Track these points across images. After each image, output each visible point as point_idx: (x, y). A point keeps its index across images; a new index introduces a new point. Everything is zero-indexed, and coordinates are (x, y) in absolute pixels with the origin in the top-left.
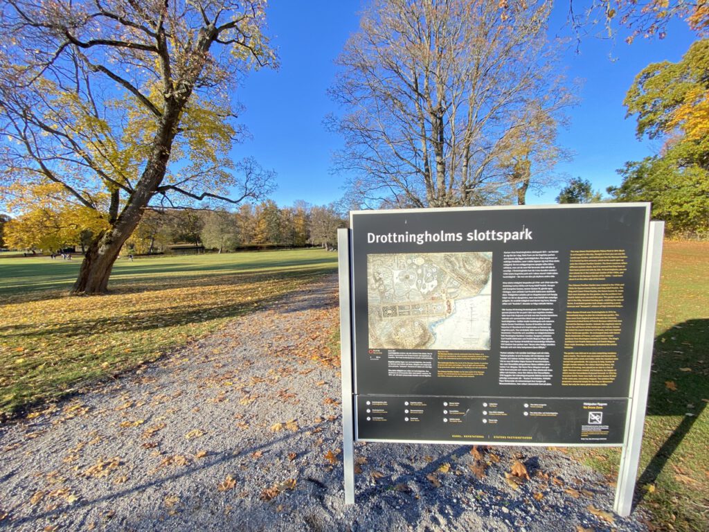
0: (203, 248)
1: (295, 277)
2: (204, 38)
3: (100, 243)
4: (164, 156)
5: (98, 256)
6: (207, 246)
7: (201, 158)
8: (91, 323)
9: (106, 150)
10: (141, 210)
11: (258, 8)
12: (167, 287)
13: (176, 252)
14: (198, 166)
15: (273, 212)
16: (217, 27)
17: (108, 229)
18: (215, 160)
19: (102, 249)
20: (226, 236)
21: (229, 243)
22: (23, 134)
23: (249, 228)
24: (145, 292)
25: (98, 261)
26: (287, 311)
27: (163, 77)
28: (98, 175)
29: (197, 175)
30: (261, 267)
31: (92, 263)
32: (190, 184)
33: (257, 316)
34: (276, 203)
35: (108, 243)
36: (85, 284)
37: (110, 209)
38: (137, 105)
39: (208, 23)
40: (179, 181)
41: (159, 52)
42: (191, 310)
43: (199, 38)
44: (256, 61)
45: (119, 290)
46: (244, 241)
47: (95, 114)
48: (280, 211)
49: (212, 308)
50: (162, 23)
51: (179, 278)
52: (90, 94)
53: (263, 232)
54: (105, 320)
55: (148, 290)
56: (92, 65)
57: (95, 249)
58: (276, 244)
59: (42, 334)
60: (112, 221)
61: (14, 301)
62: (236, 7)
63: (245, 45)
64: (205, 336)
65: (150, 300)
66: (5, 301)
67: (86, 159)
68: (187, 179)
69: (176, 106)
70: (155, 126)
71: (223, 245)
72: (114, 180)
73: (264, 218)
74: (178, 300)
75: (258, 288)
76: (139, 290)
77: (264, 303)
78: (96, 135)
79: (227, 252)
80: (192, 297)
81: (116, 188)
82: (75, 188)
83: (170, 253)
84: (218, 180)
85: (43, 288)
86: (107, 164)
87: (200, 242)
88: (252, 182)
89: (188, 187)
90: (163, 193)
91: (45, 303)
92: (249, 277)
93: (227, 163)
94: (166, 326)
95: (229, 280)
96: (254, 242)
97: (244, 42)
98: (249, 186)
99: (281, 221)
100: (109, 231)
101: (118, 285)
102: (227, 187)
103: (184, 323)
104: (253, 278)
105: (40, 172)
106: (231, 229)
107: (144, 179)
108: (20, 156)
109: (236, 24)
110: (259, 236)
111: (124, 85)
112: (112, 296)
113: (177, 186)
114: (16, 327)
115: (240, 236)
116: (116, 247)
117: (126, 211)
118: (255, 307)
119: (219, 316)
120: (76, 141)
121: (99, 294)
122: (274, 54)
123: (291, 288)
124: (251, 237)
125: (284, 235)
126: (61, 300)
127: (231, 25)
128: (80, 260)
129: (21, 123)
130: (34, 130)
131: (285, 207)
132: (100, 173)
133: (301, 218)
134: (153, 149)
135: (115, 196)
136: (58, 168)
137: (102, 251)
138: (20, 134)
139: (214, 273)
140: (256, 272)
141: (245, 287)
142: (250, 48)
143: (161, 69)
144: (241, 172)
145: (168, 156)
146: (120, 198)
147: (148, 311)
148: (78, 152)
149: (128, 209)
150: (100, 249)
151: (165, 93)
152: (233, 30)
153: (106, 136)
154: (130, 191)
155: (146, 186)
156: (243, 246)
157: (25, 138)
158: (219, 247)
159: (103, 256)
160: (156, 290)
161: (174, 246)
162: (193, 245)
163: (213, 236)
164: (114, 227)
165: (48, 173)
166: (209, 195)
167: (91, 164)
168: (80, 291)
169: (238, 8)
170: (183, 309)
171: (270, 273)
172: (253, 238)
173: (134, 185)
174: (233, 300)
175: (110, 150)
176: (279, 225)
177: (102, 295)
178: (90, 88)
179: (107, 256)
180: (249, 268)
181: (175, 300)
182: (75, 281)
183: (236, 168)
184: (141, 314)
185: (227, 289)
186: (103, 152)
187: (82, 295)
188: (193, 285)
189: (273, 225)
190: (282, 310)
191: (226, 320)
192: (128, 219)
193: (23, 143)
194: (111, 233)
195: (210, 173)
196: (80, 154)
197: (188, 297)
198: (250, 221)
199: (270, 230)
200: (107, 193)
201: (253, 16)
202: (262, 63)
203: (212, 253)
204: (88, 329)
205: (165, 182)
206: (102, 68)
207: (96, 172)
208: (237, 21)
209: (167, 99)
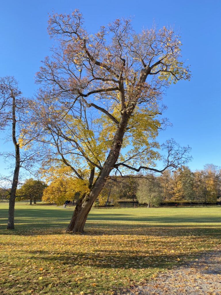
0: (137, 202)
1: (211, 235)
2: (143, 75)
3: (83, 200)
4: (119, 145)
5: (81, 209)
6: (140, 202)
7: (139, 144)
8: (75, 256)
9: (91, 146)
10: (105, 179)
11: (175, 48)
12: (115, 233)
13: (121, 205)
14: (137, 149)
15: (187, 175)
16: (150, 66)
17: (88, 191)
18: (147, 144)
19: (84, 204)
20: (153, 194)
21: (154, 200)
22: (56, 142)
23: (169, 188)
24: (104, 236)
25: (81, 212)
26: (208, 273)
27: (121, 102)
28: (86, 160)
29: (136, 155)
30: (179, 222)
31: (78, 213)
32: (132, 161)
33: (182, 272)
34: (190, 168)
35: (87, 200)
36: (73, 226)
37: (90, 179)
38: (107, 119)
39: (145, 66)
40: (126, 160)
41: (119, 90)
42: (131, 255)
43: (141, 75)
44: (174, 78)
45: (90, 232)
46: (165, 198)
47: (87, 127)
48: (192, 174)
49: (146, 257)
50: (121, 75)
51: (123, 226)
52: (86, 118)
53: (179, 191)
54: (82, 255)
55: (105, 234)
56: (88, 104)
57: (81, 204)
58: (190, 201)
59: (52, 259)
60: (90, 187)
61: (41, 233)
62: (162, 52)
63: (167, 71)
64: (142, 284)
65: (106, 242)
66: (37, 233)
67: (82, 152)
68: (130, 158)
69: (126, 116)
70: (115, 129)
71: (151, 201)
72: (93, 162)
73: (180, 180)
74: (123, 245)
75: (179, 242)
76: (100, 233)
77: (186, 259)
78: (87, 138)
79: (153, 206)
80: (132, 244)
81: (93, 167)
82: (75, 168)
83: (117, 206)
84: (149, 157)
85: (54, 226)
86: (91, 153)
87: (136, 198)
88: (173, 156)
89: (131, 163)
90: (117, 168)
91: (54, 236)
92: (171, 230)
93: (156, 145)
94: (116, 267)
95: (156, 232)
96: (173, 200)
97: (166, 69)
98: (170, 160)
99: (194, 181)
100: (88, 193)
101: (89, 228)
102: (155, 161)
103: (127, 267)
104: (174, 231)
105: (61, 161)
106: (156, 189)
107: (108, 160)
108: (54, 153)
109: (161, 61)
110: (177, 194)
111: (102, 111)
112: (86, 236)
113: (124, 163)
114: (41, 252)
115: (162, 194)
116: (90, 203)
117: (98, 180)
118: (179, 262)
119: (152, 266)
120: (78, 142)
121: (79, 234)
122: (186, 70)
123: (208, 247)
124: (171, 195)
125: (197, 193)
126: (61, 235)
127: (159, 62)
128: (73, 208)
129: (56, 137)
130: (62, 140)
131: (197, 170)
132: (87, 159)
133: (211, 179)
134: (113, 143)
135: (92, 171)
136: (69, 158)
137: (84, 206)
138: (55, 142)
139: (145, 224)
140: (176, 226)
141: (168, 240)
142: (170, 72)
143: (120, 98)
144: (165, 150)
145: (121, 146)
146: (95, 172)
147: (105, 251)
148: (79, 149)
149: (99, 179)
150: (83, 204)
151: (121, 111)
152: (160, 65)
153: (91, 138)
154: (100, 168)
155: (109, 165)
156: (164, 202)
157: (57, 144)
158: (148, 203)
159: (84, 208)
160: (109, 234)
161: (120, 200)
162: (131, 200)
163: (144, 194)
164: (91, 190)
165: (65, 161)
166: (143, 167)
167: (84, 155)
168: (71, 231)
169: (163, 52)
170: (126, 254)
171: (187, 228)
172: (172, 196)
173: (102, 164)
174: (160, 251)
175: (93, 146)
176: (192, 185)
177: (81, 235)
178: (86, 114)
179: (86, 209)
180: (170, 222)
181: (121, 245)
182: (69, 223)
183: (161, 148)
184: (101, 253)
185: (155, 240)
186: (89, 147)
187: (71, 234)
188: (132, 233)
189: (187, 185)
190: (203, 269)
191: (157, 270)
192: (98, 185)
193: (56, 147)
194: (89, 194)
195: (144, 153)
196: (79, 150)
197: (129, 244)
198: (169, 183)
199: (185, 190)
200: (89, 169)
201: (172, 53)
202: (178, 78)
203: (143, 207)
204: (73, 260)
205: (119, 161)
206: (93, 105)
207: (85, 158)
208: (162, 60)
209: (122, 114)
